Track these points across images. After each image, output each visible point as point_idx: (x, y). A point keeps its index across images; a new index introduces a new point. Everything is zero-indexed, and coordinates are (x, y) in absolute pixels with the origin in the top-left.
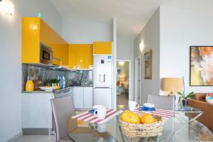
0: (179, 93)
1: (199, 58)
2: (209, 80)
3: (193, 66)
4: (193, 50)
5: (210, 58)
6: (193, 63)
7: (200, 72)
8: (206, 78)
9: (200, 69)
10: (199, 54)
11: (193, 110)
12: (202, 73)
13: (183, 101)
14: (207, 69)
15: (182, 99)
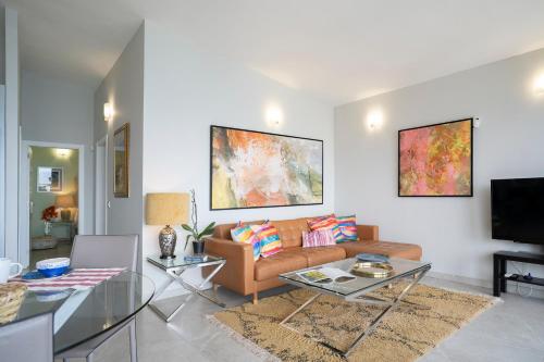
0: (185, 227)
1: (228, 152)
2: (244, 197)
3: (217, 168)
4: (216, 134)
5: (246, 152)
6: (217, 161)
7: (230, 180)
8: (241, 192)
9: (230, 175)
10: (227, 143)
11: (209, 260)
12: (233, 182)
13: (195, 244)
14: (241, 174)
15: (192, 239)
